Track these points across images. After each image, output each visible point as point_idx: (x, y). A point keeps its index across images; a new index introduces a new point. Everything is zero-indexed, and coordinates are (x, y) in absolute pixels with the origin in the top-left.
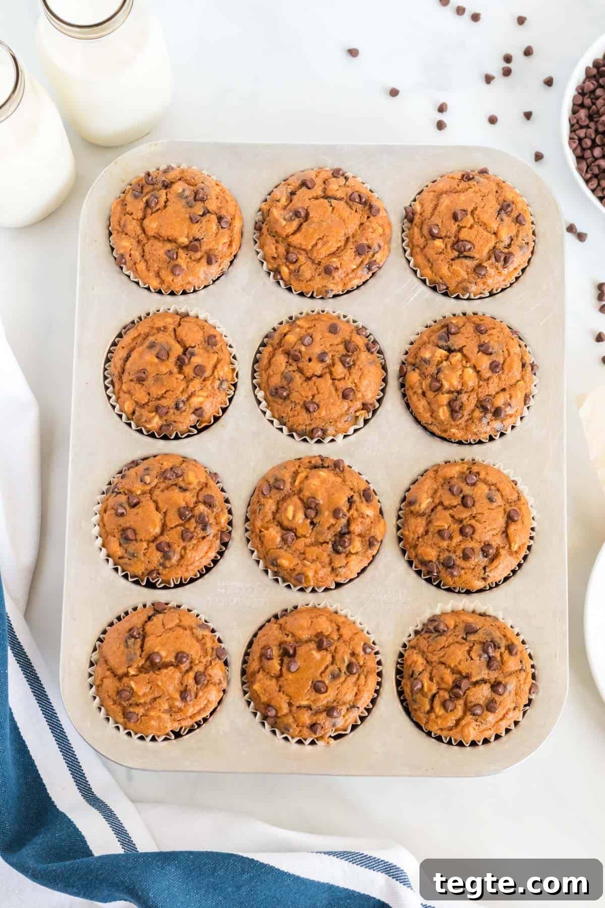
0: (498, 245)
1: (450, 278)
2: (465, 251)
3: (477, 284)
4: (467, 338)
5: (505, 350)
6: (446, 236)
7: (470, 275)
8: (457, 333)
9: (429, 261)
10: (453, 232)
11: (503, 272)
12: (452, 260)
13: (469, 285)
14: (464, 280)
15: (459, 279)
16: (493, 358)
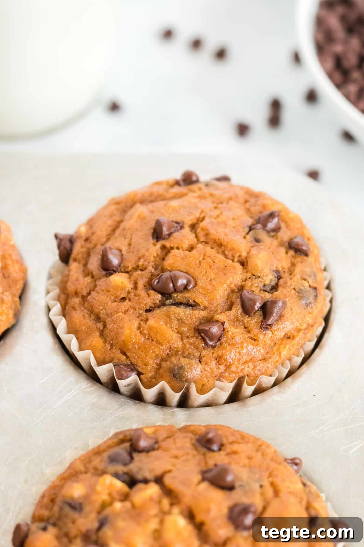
0: (249, 283)
1: (143, 348)
2: (176, 291)
3: (204, 359)
4: (176, 457)
5: (266, 483)
6: (137, 268)
7: (185, 341)
8: (153, 449)
9: (98, 318)
10: (152, 259)
11: (261, 337)
12: (148, 311)
13: (184, 362)
14: (174, 352)
15: (163, 350)
16: (238, 497)
